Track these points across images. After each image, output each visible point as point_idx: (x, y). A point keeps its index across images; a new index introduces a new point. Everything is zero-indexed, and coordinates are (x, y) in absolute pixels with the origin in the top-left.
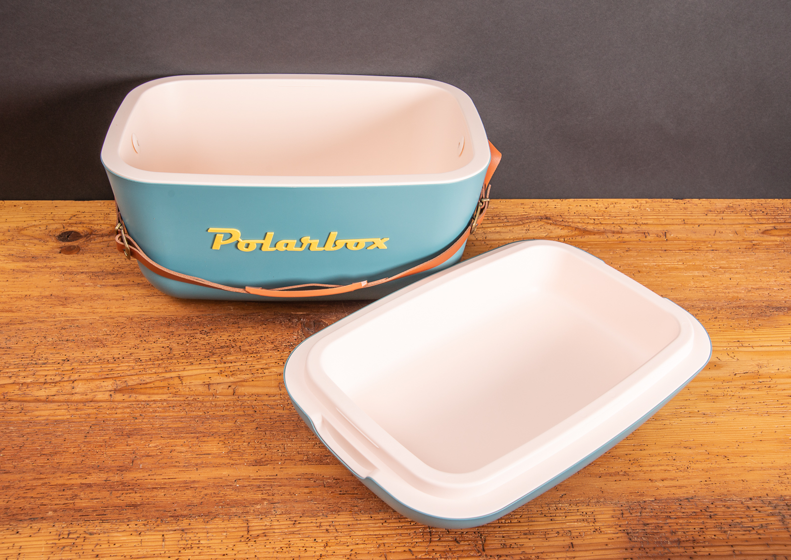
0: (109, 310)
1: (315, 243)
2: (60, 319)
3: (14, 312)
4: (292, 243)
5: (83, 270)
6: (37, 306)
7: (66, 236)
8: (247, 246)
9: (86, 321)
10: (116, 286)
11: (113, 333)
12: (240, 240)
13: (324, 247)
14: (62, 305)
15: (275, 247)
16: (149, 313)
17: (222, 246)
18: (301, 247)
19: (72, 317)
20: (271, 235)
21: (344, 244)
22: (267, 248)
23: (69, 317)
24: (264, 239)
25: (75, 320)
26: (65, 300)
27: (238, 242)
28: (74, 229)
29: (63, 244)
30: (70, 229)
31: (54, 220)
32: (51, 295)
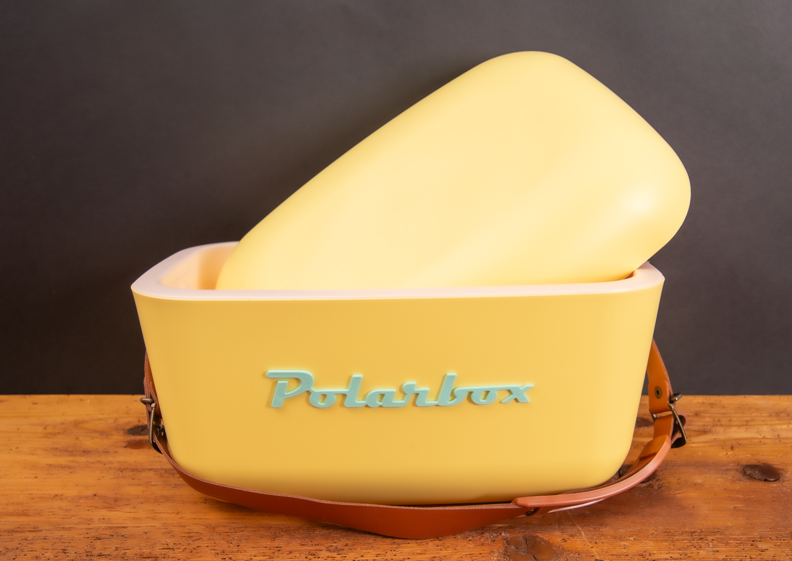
2: (97, 526)
3: (29, 516)
5: (153, 467)
6: (68, 508)
7: (140, 430)
9: (139, 528)
11: (179, 546)
14: (107, 508)
19: (118, 523)
23: (113, 524)
25: (123, 527)
26: (113, 502)
29: (132, 438)
31: (128, 414)
32: (95, 495)
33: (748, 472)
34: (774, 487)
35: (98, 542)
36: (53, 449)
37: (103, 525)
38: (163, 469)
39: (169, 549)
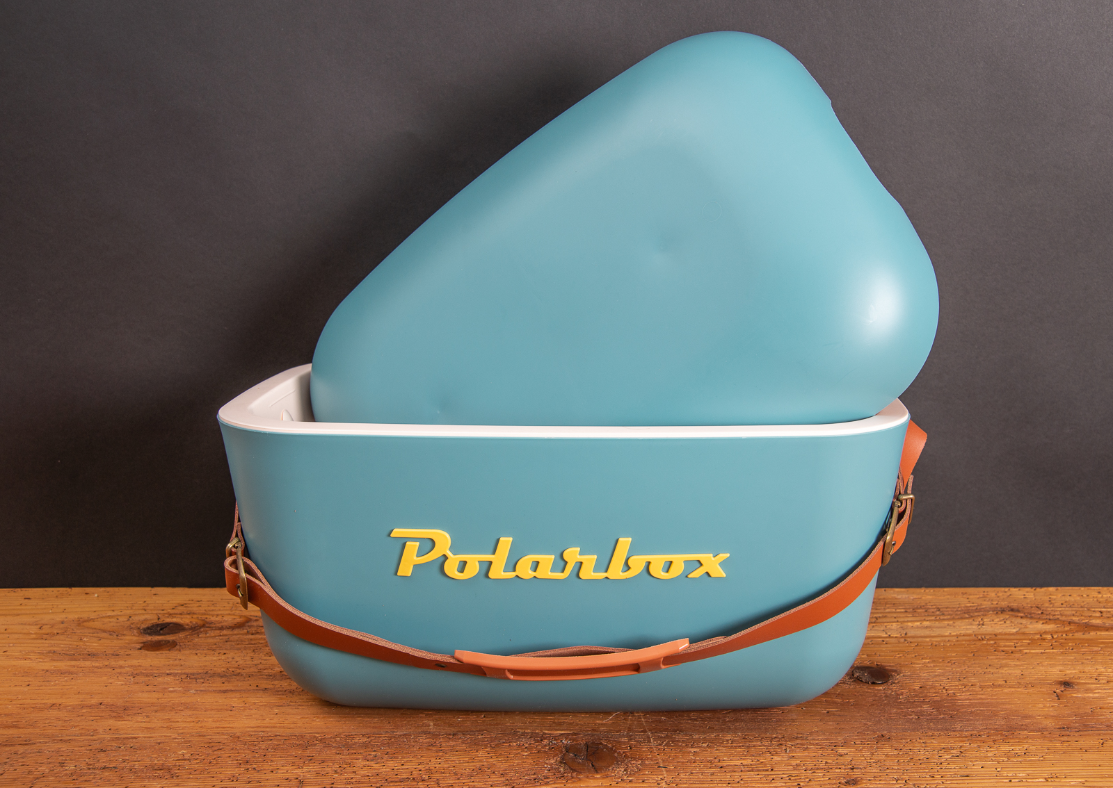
0: (200, 725)
1: (590, 560)
2: (102, 736)
3: (19, 728)
4: (547, 560)
5: (172, 671)
6: (67, 719)
7: (159, 629)
8: (463, 566)
9: (151, 739)
10: (225, 691)
11: (197, 757)
12: (449, 554)
13: (606, 571)
14: (114, 717)
15: (514, 570)
16: (274, 729)
17: (417, 567)
18: (563, 571)
19: (126, 734)
20: (506, 543)
21: (643, 565)
22: (498, 572)
23: (121, 735)
24: (494, 553)
25: (132, 738)
26: (122, 711)
27: (445, 557)
28: (174, 620)
29: (149, 638)
30: (168, 620)
31: (145, 610)
32: (101, 704)
33: (857, 674)
34: (880, 690)
35: (103, 754)
36: (50, 652)
37: (108, 737)
38: (184, 674)
39: (185, 760)
